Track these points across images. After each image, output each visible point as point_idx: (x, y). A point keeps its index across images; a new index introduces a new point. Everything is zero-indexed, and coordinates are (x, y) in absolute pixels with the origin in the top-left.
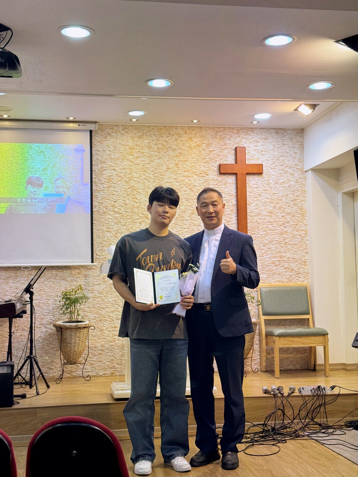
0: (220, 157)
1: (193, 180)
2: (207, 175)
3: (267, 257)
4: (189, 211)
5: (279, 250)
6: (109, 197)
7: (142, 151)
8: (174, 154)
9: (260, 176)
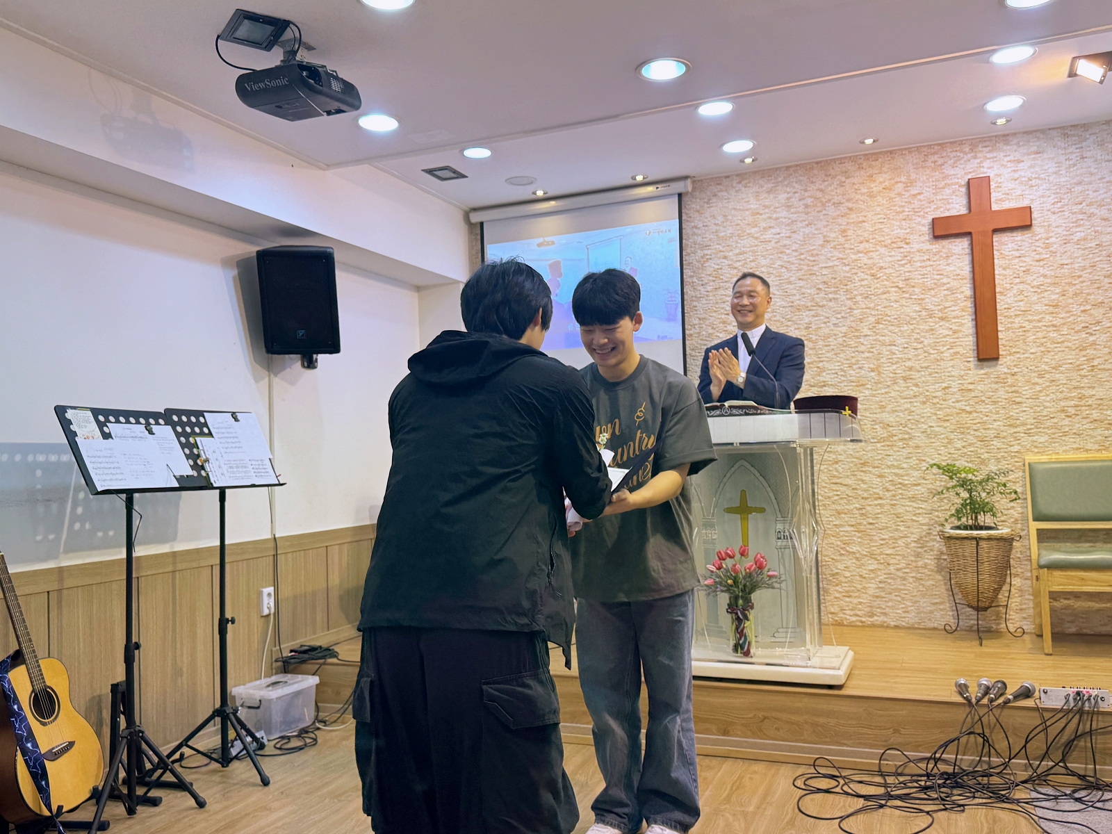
0: (935, 204)
1: (878, 257)
2: (907, 244)
3: (1048, 399)
4: (870, 319)
5: (1078, 384)
6: (717, 306)
7: (774, 216)
8: (838, 213)
9: (1025, 232)
